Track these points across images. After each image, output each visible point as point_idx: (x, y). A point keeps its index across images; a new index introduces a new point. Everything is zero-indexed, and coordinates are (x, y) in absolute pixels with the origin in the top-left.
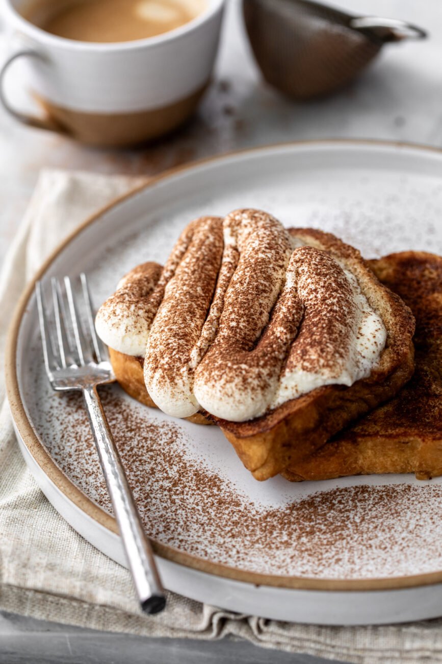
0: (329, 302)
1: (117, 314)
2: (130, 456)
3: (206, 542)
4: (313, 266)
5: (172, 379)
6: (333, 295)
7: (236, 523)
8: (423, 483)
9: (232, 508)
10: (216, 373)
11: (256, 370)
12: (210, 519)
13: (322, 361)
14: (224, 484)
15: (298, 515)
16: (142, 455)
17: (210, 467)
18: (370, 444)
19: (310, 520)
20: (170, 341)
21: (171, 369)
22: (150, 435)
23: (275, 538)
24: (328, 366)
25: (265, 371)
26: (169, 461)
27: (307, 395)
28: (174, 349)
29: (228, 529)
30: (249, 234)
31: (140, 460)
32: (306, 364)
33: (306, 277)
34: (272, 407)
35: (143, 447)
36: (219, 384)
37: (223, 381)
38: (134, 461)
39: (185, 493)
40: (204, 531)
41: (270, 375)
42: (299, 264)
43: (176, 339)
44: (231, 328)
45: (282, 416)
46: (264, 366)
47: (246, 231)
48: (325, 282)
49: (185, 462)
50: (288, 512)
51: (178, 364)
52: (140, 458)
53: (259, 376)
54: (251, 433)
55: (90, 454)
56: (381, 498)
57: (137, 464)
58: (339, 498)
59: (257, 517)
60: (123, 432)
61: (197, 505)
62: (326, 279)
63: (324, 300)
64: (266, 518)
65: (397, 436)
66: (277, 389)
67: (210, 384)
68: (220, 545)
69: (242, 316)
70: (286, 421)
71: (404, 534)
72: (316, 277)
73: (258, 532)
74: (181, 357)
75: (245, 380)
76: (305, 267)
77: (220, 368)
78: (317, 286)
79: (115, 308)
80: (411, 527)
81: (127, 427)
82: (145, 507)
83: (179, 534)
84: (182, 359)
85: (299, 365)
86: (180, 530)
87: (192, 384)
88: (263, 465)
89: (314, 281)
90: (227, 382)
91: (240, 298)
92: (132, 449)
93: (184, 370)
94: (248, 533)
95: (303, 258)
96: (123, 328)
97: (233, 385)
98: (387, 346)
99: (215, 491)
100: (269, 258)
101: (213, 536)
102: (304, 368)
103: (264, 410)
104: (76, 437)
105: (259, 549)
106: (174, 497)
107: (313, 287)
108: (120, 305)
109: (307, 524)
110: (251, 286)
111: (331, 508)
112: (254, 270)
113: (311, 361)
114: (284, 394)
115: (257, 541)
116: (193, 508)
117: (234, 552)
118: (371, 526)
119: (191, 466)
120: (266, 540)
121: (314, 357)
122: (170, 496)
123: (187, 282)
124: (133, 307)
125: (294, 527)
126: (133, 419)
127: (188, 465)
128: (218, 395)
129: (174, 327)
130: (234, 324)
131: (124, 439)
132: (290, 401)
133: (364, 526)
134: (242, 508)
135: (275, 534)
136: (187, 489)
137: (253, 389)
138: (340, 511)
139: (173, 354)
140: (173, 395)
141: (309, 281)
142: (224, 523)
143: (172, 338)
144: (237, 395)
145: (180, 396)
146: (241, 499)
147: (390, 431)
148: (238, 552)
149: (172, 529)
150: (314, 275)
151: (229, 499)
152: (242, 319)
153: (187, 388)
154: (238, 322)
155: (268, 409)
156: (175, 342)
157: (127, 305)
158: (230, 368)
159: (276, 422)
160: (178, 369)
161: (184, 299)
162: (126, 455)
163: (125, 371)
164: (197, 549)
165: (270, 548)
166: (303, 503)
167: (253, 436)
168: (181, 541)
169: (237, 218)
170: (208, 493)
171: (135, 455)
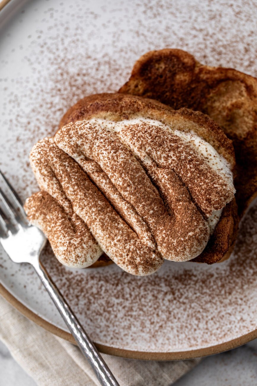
0: (182, 157)
1: (80, 256)
2: (134, 299)
3: (223, 309)
4: (152, 143)
5: (151, 265)
6: (180, 152)
7: (223, 286)
9: (212, 280)
12: (210, 295)
14: (193, 271)
15: (242, 253)
16: (139, 293)
17: (177, 269)
19: (250, 251)
20: (128, 247)
23: (247, 275)
25: (201, 225)
26: (155, 284)
28: (136, 250)
29: (223, 292)
31: (142, 297)
32: (216, 206)
33: (155, 152)
35: (134, 288)
36: (187, 252)
37: (188, 249)
38: (140, 300)
39: (183, 293)
40: (215, 304)
42: (143, 148)
43: (129, 243)
44: (153, 215)
48: (167, 147)
49: (162, 277)
50: (236, 257)
51: (147, 256)
52: (140, 295)
55: (116, 316)
57: (143, 300)
58: (248, 227)
59: (228, 273)
60: (115, 289)
61: (195, 294)
62: (166, 145)
63: (179, 158)
64: (231, 269)
67: (181, 255)
68: (230, 304)
69: (151, 204)
72: (160, 149)
73: (237, 280)
74: (144, 251)
75: (197, 239)
76: (148, 148)
77: (178, 245)
78: (167, 153)
79: (76, 254)
81: (113, 285)
82: (175, 318)
83: (207, 317)
84: (146, 251)
86: (204, 314)
89: (162, 152)
92: (131, 295)
93: (154, 257)
94: (233, 285)
95: (140, 143)
97: (194, 246)
100: (125, 158)
101: (221, 302)
104: (97, 314)
105: (248, 288)
106: (181, 300)
107: (164, 155)
109: (251, 254)
110: (136, 184)
111: (251, 235)
112: (128, 173)
113: (218, 203)
114: (213, 224)
115: (242, 286)
116: (196, 297)
117: (240, 302)
119: (168, 276)
120: (245, 281)
121: (217, 199)
122: (179, 301)
123: (90, 205)
125: (248, 261)
126: (110, 278)
127: (166, 277)
129: (119, 238)
131: (120, 293)
134: (216, 276)
135: (245, 274)
136: (181, 290)
137: (204, 239)
139: (139, 253)
141: (159, 153)
142: (218, 291)
143: (126, 245)
146: (210, 271)
148: (241, 299)
149: (200, 317)
150: (158, 148)
151: (205, 277)
152: (153, 205)
154: (153, 209)
156: (130, 245)
157: (80, 247)
158: (186, 242)
160: (151, 259)
161: (102, 217)
162: (132, 301)
164: (223, 316)
165: (251, 283)
168: (212, 319)
170: (192, 283)
171: (136, 296)
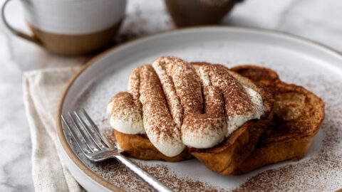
0: (232, 84)
1: (125, 114)
4: (215, 71)
5: (171, 135)
6: (232, 81)
8: (296, 163)
10: (196, 125)
11: (216, 119)
13: (246, 109)
14: (204, 184)
15: (247, 188)
17: (192, 179)
18: (272, 147)
19: (254, 189)
20: (161, 119)
21: (168, 131)
22: (154, 172)
24: (249, 110)
25: (220, 119)
26: (171, 181)
27: (242, 126)
28: (166, 122)
30: (172, 66)
32: (238, 112)
33: (215, 76)
34: (227, 136)
36: (200, 130)
37: (201, 128)
41: (223, 121)
44: (190, 106)
45: (235, 138)
46: (218, 117)
47: (170, 65)
48: (225, 77)
49: (179, 179)
50: (242, 188)
51: (171, 128)
53: (218, 121)
54: (222, 149)
56: (281, 173)
58: (262, 177)
63: (229, 84)
65: (284, 139)
66: (227, 127)
67: (195, 131)
70: (238, 140)
71: (301, 185)
72: (220, 76)
74: (171, 124)
75: (212, 125)
76: (212, 73)
77: (197, 122)
78: (222, 79)
79: (123, 112)
80: (302, 181)
85: (235, 113)
87: (181, 136)
88: (229, 166)
89: (219, 78)
90: (204, 128)
91: (188, 92)
93: (175, 129)
96: (130, 120)
97: (208, 128)
98: (264, 101)
99: (201, 187)
102: (238, 114)
103: (223, 139)
107: (220, 80)
108: (125, 110)
110: (190, 86)
112: (188, 79)
113: (241, 110)
114: (231, 129)
118: (284, 186)
119: (183, 180)
121: (241, 107)
123: (152, 93)
124: (132, 109)
127: (181, 180)
128: (201, 135)
129: (159, 113)
130: (190, 104)
132: (234, 131)
133: (281, 186)
137: (217, 128)
138: (266, 183)
139: (166, 124)
140: (172, 143)
141: (217, 78)
143: (161, 117)
144: (211, 133)
145: (176, 143)
147: (280, 139)
150: (218, 75)
152: (194, 101)
153: (178, 139)
154: (192, 103)
155: (225, 138)
156: (163, 118)
157: (129, 109)
158: (203, 121)
159: (234, 141)
160: (172, 130)
161: (156, 101)
163: (130, 145)
166: (246, 183)
167: (225, 150)
169: (162, 61)
